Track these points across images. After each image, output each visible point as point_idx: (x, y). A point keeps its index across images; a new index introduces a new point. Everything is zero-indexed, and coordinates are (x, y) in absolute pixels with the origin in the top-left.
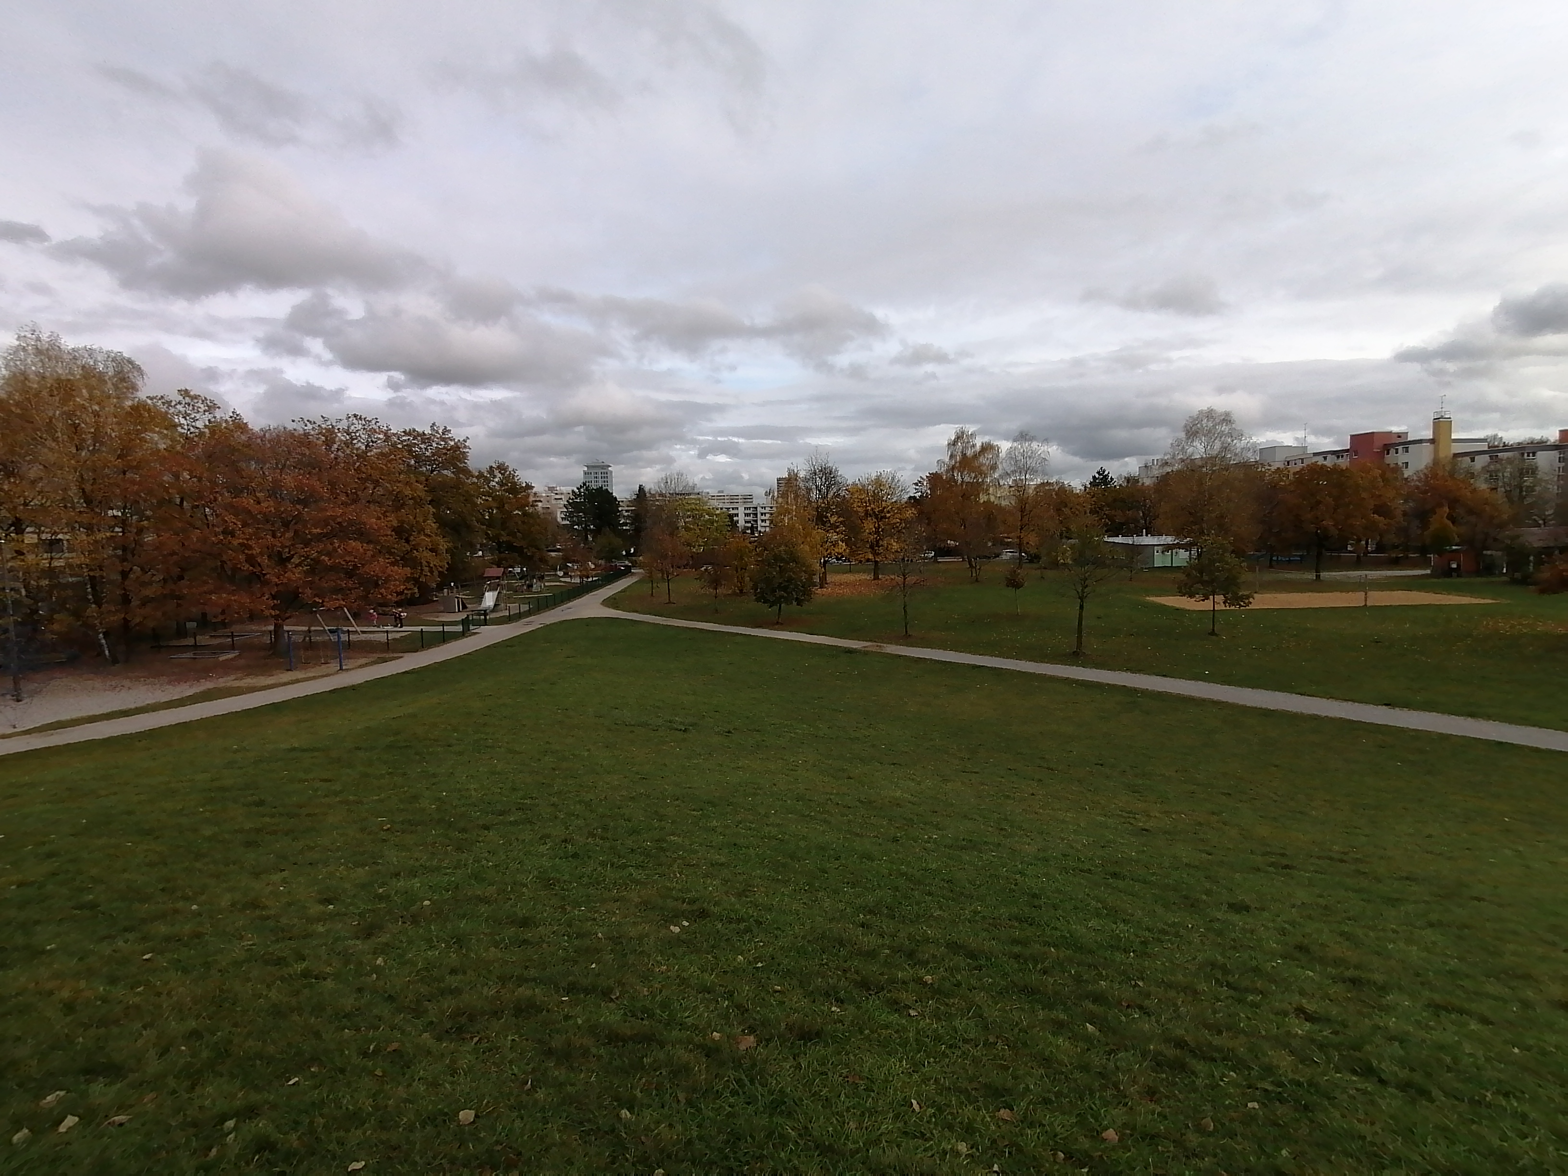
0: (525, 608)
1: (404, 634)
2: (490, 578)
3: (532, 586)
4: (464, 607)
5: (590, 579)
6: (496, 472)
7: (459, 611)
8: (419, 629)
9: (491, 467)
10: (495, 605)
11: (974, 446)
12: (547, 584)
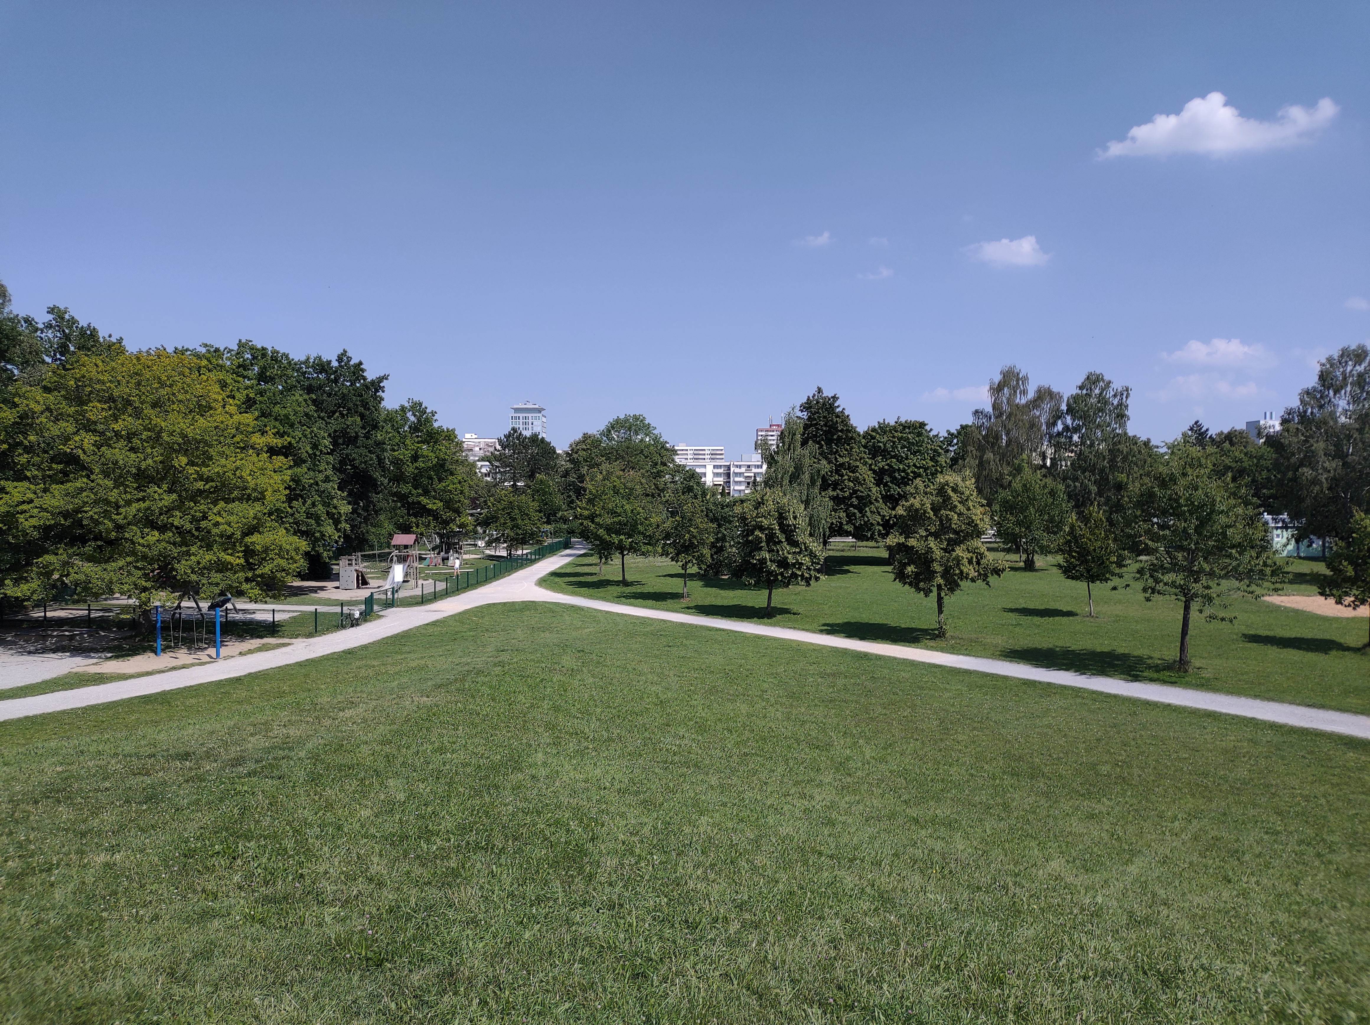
0: (441, 586)
1: (295, 614)
2: (397, 547)
3: (448, 559)
4: (365, 583)
5: (520, 552)
6: (409, 415)
7: (358, 587)
8: (312, 608)
9: (403, 409)
10: (404, 581)
11: (1024, 392)
12: (465, 557)
